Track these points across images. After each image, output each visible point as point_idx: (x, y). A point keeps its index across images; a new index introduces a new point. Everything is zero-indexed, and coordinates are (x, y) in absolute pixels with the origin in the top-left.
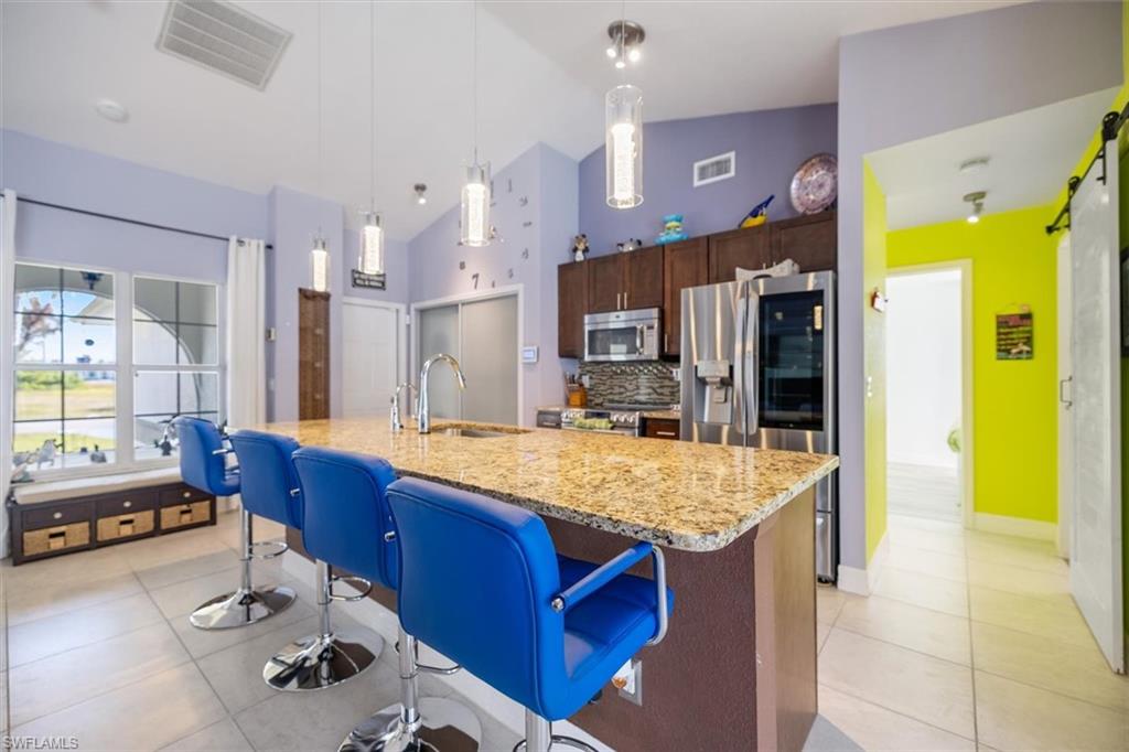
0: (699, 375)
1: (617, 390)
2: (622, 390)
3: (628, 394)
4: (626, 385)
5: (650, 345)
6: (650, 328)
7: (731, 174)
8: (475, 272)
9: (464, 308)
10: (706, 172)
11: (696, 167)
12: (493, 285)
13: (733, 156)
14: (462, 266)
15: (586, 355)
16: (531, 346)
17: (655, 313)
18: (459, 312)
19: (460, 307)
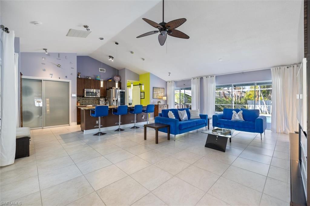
1: (84, 102)
3: (87, 103)
4: (86, 101)
5: (99, 95)
6: (99, 92)
7: (105, 72)
8: (51, 73)
9: (44, 81)
10: (101, 70)
11: (100, 68)
12: (59, 78)
13: (105, 69)
14: (44, 70)
15: (85, 96)
16: (74, 93)
17: (99, 90)
18: (42, 82)
19: (43, 81)
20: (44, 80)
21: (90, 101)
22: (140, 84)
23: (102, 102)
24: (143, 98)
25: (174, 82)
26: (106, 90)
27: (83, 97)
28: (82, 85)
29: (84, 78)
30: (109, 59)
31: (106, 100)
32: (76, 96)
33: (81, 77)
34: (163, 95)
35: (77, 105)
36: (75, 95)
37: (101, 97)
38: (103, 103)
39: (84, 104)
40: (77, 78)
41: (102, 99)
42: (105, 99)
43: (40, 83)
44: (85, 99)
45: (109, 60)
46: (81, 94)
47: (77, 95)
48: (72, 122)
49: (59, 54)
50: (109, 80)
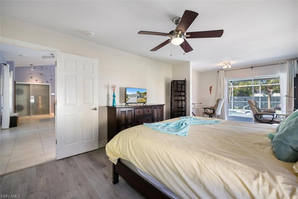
8: (37, 80)
12: (42, 83)
14: (32, 78)
19: (30, 85)
48: (51, 113)
49: (42, 66)
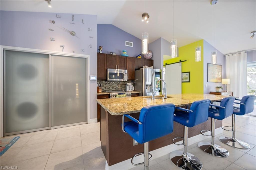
0: (147, 84)
1: (107, 88)
2: (109, 88)
3: (110, 89)
4: (110, 86)
5: (126, 78)
6: (126, 74)
7: (132, 46)
8: (63, 45)
9: (53, 57)
10: (128, 44)
11: (126, 42)
12: (73, 52)
13: (132, 43)
15: (108, 79)
16: (93, 75)
17: (127, 71)
18: (49, 58)
19: (50, 56)
20: (52, 55)
21: (114, 86)
22: (181, 61)
23: (130, 87)
24: (188, 81)
25: (245, 52)
26: (134, 69)
27: (106, 80)
28: (105, 63)
29: (107, 53)
30: (143, 18)
31: (134, 85)
32: (97, 80)
33: (103, 53)
34: (221, 76)
35: (98, 92)
36: (94, 78)
37: (128, 81)
38: (131, 89)
39: (107, 90)
40: (98, 53)
41: (130, 84)
42: (134, 83)
43: (46, 59)
44: (108, 84)
45: (143, 20)
46: (102, 76)
47: (98, 77)
48: (90, 119)
49: (73, 16)
50: (138, 56)
